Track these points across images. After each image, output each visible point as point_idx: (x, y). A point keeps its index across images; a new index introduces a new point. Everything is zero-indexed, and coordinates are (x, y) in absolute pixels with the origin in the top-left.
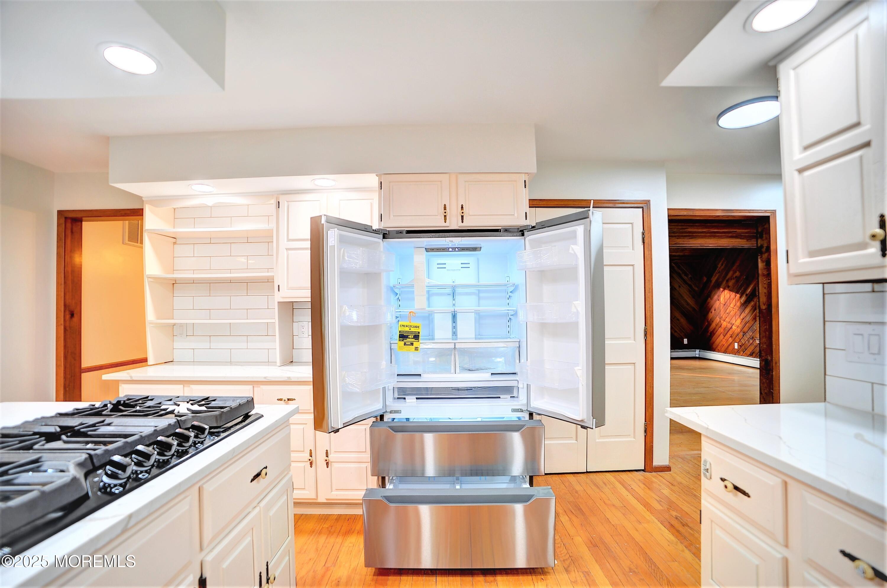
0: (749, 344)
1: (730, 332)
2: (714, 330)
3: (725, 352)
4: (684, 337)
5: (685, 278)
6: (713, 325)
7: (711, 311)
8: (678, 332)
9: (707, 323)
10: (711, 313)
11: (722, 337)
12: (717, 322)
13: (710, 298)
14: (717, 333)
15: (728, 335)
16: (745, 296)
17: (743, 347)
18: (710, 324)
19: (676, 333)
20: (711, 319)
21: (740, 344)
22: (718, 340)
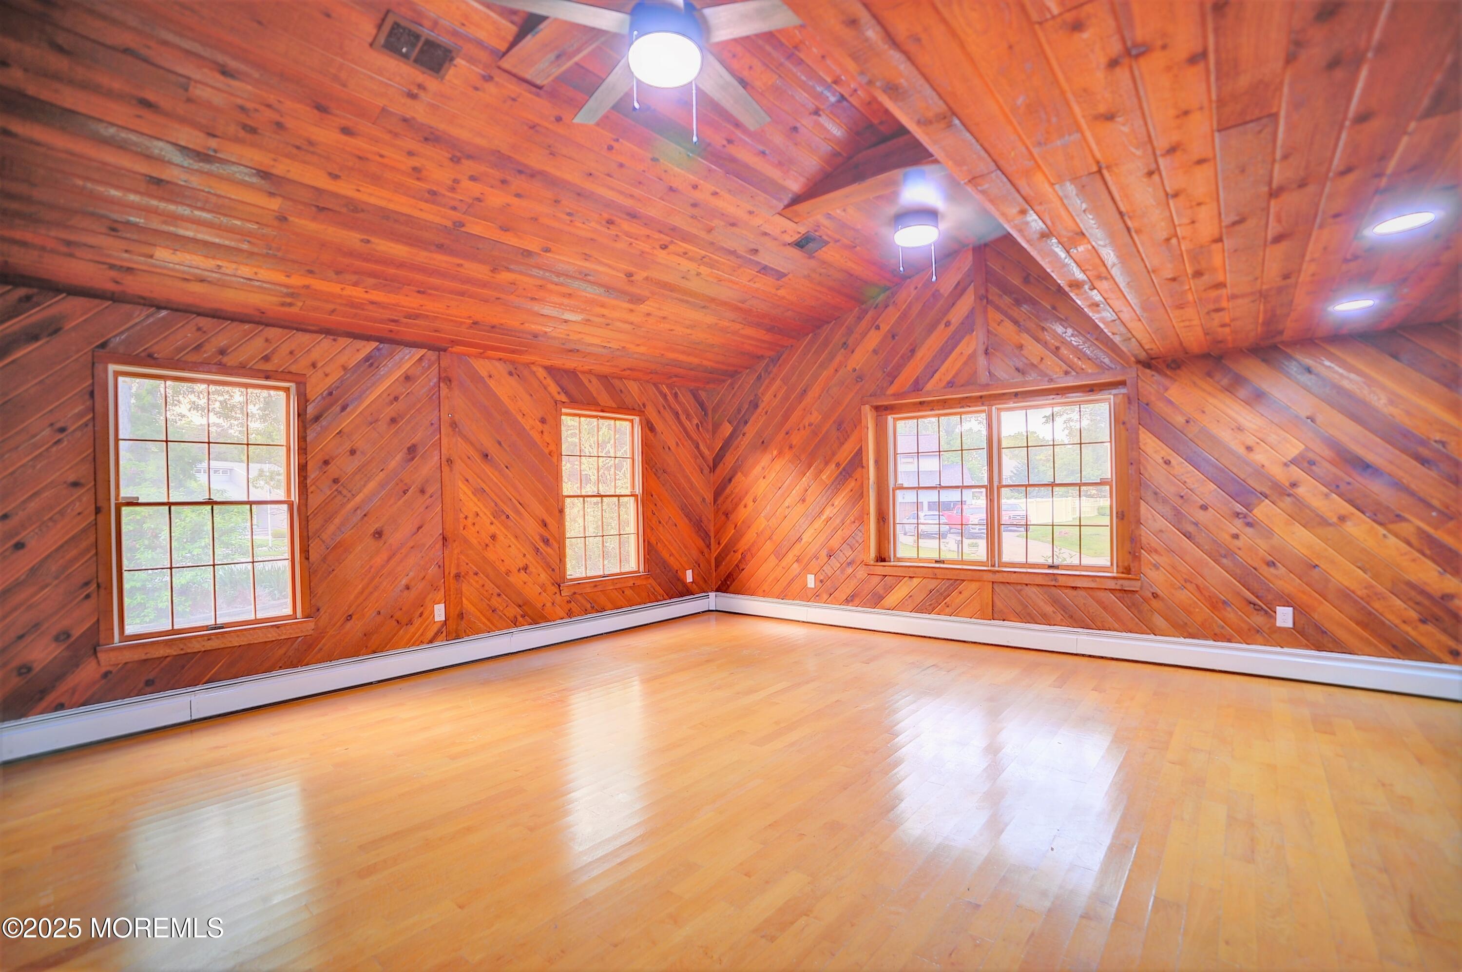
0: (844, 577)
1: (796, 551)
2: (753, 545)
3: (783, 595)
4: (686, 567)
5: (687, 424)
6: (750, 536)
7: (743, 503)
8: (677, 556)
9: (733, 531)
10: (745, 506)
11: (773, 560)
12: (761, 529)
13: (742, 473)
14: (759, 553)
15: (791, 556)
16: (833, 466)
17: (828, 583)
18: (739, 535)
19: (672, 558)
20: (743, 522)
21: (822, 578)
22: (762, 571)
